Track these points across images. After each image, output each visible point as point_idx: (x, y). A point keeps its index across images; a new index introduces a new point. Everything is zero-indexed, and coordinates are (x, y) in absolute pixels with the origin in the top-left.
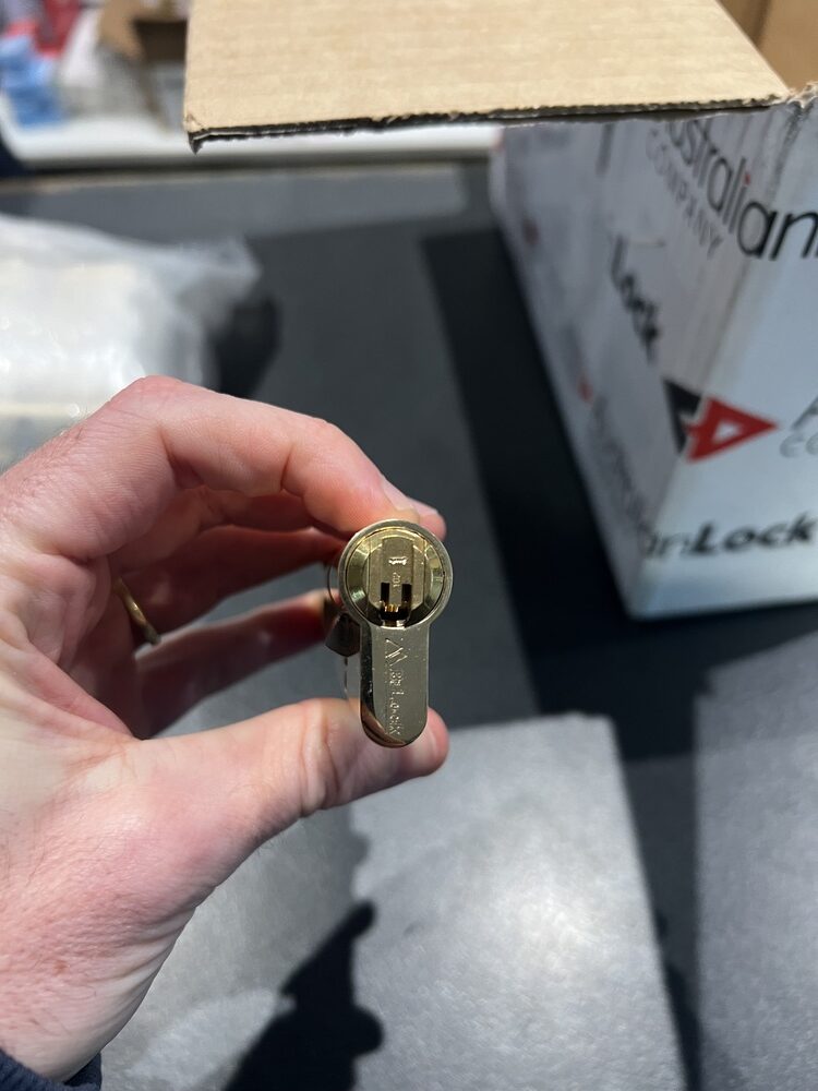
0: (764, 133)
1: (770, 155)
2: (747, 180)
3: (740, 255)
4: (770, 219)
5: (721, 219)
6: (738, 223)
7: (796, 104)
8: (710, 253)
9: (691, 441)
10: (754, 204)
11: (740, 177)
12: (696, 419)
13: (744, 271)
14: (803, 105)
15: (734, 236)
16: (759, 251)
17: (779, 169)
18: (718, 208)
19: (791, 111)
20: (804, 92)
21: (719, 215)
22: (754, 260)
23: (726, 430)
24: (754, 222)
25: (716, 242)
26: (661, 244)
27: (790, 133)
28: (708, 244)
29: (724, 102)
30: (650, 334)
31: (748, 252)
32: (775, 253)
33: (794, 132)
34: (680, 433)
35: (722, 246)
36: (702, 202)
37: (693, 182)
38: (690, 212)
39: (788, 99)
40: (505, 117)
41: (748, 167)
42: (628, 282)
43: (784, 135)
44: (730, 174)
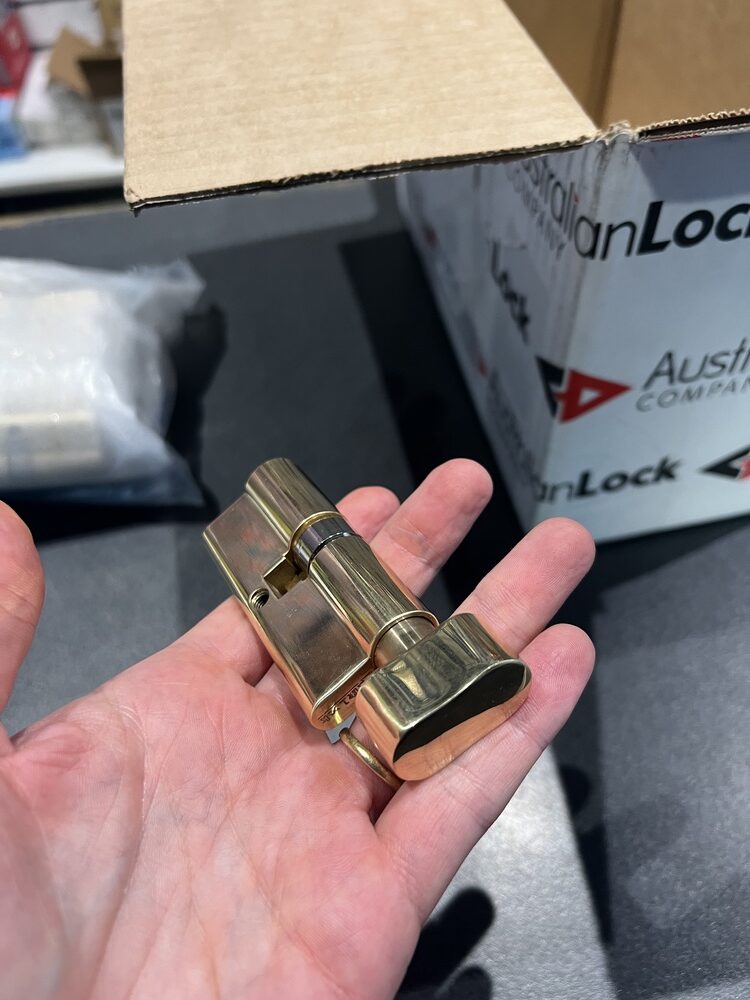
0: (583, 164)
1: (590, 181)
2: (577, 200)
3: (578, 258)
4: (597, 229)
5: (562, 229)
6: (574, 233)
7: (602, 142)
8: (558, 256)
9: (561, 406)
10: (583, 219)
11: (571, 197)
12: (563, 388)
13: (583, 269)
14: (607, 142)
15: (573, 242)
16: (592, 253)
17: (597, 191)
18: (560, 220)
19: (600, 147)
20: (607, 133)
21: (560, 226)
22: (589, 262)
23: (588, 395)
24: (585, 232)
25: (561, 247)
26: (523, 247)
27: (601, 164)
28: (556, 249)
29: (545, 145)
30: (523, 321)
31: (584, 255)
32: (604, 255)
33: (604, 163)
34: (552, 400)
35: (565, 249)
36: (548, 216)
37: (541, 200)
38: (541, 223)
39: (596, 138)
40: (375, 171)
41: (576, 189)
42: (504, 279)
43: (597, 165)
44: (564, 194)
